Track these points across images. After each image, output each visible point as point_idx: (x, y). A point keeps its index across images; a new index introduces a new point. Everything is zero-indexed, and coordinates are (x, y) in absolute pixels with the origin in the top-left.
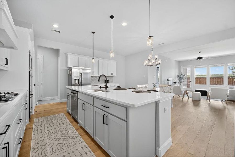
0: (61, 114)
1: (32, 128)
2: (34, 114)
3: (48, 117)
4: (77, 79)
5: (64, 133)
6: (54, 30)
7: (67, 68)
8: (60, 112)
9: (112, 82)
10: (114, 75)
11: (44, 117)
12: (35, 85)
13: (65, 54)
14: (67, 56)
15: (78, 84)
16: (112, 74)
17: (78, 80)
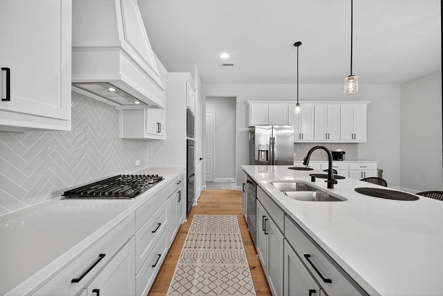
0: (231, 217)
1: (187, 233)
2: (197, 204)
3: (212, 217)
4: (264, 151)
5: (227, 266)
6: (224, 65)
7: (248, 129)
8: (230, 212)
9: (355, 159)
10: (361, 138)
11: (206, 216)
12: (201, 159)
13: (245, 103)
14: (247, 107)
15: (267, 159)
16: (354, 136)
17: (267, 151)
